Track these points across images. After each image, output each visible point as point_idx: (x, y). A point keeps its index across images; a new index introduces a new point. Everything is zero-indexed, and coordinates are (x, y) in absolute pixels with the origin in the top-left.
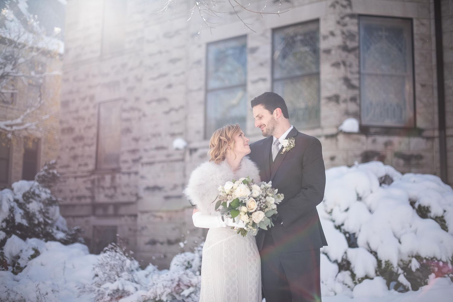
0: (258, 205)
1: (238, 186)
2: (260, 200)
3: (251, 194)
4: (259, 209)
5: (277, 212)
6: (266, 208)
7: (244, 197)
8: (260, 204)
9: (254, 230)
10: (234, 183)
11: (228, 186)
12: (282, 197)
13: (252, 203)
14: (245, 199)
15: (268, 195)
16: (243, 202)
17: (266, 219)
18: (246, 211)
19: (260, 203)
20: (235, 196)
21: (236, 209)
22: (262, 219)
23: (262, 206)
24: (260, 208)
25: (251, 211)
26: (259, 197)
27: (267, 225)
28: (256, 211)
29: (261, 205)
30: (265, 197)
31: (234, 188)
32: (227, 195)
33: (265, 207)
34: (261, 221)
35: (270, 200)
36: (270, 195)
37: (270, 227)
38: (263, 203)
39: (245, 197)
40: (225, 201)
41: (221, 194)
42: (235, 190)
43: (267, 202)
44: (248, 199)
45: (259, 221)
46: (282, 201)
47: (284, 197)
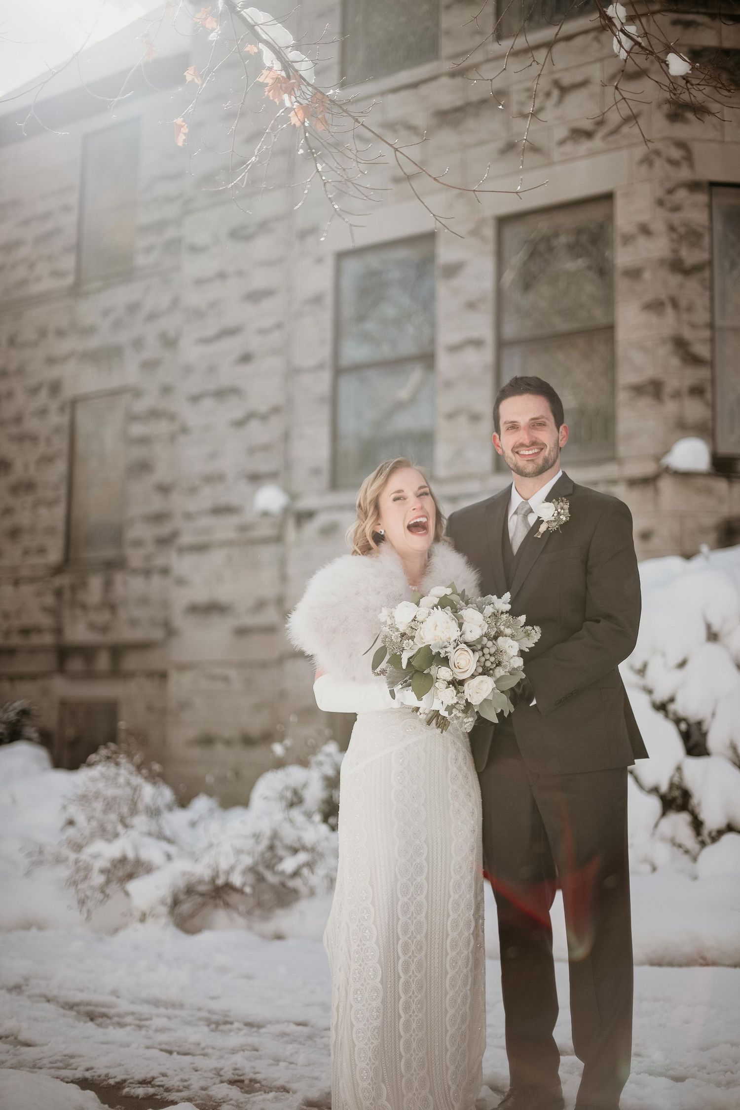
0: (478, 661)
1: (429, 614)
2: (482, 649)
3: (461, 636)
4: (480, 670)
5: (523, 676)
6: (497, 666)
7: (443, 642)
8: (483, 659)
9: (465, 720)
10: (418, 604)
11: (404, 614)
12: (536, 634)
13: (462, 656)
14: (445, 647)
15: (501, 632)
16: (442, 655)
17: (498, 693)
18: (450, 678)
19: (484, 655)
20: (423, 640)
21: (425, 672)
22: (488, 695)
23: (488, 664)
24: (484, 667)
25: (460, 677)
26: (479, 640)
27: (499, 711)
28: (473, 676)
29: (486, 660)
30: (496, 638)
31: (419, 618)
32: (403, 635)
33: (494, 666)
34: (485, 700)
35: (507, 647)
36: (508, 631)
37: (506, 714)
38: (491, 655)
39: (446, 644)
40: (398, 653)
41: (386, 631)
42: (422, 625)
43: (499, 652)
44: (454, 648)
45: (481, 700)
46: (536, 643)
47: (541, 634)
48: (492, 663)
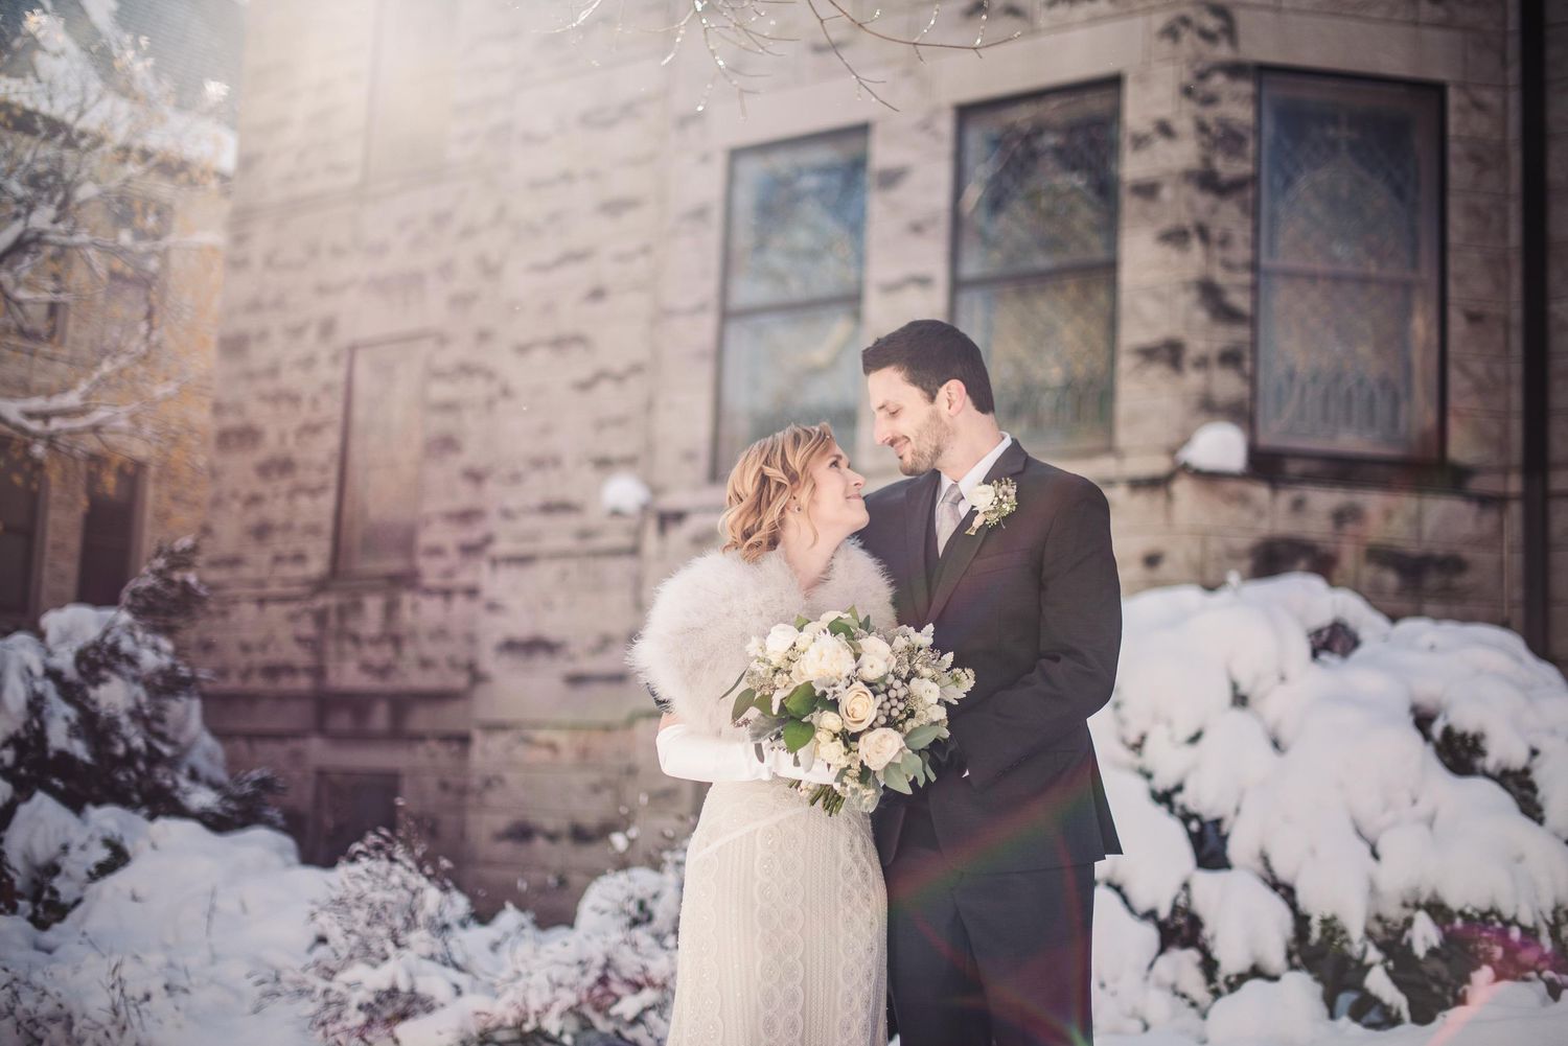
0: (880, 708)
1: (814, 640)
2: (886, 691)
3: (856, 670)
4: (883, 720)
5: (946, 734)
6: (908, 717)
7: (832, 678)
8: (887, 706)
9: (864, 792)
10: (801, 629)
11: (779, 641)
13: (859, 699)
14: (834, 685)
15: (917, 672)
16: (829, 697)
17: (908, 755)
18: (837, 729)
19: (889, 700)
20: (803, 674)
21: (805, 720)
22: (894, 757)
23: (895, 713)
24: (889, 716)
25: (854, 729)
26: (883, 679)
27: (911, 778)
28: (871, 728)
29: (892, 707)
30: (908, 680)
31: (799, 646)
32: (776, 671)
33: (905, 716)
34: (890, 763)
35: (923, 691)
36: (926, 672)
38: (899, 701)
39: (835, 681)
40: (767, 693)
41: (754, 665)
42: (802, 656)
43: (911, 697)
44: (847, 687)
45: (884, 763)
46: (967, 693)
47: (975, 680)
48: (901, 712)
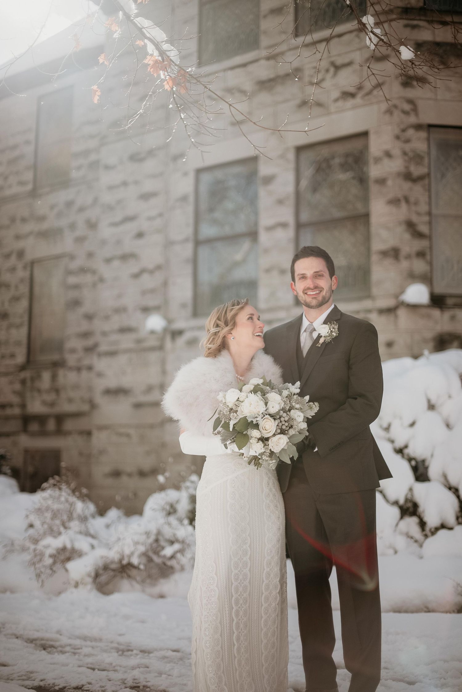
0: (278, 426)
1: (247, 397)
2: (280, 418)
3: (266, 410)
4: (279, 431)
5: (307, 434)
6: (290, 428)
7: (255, 415)
8: (280, 424)
9: (270, 462)
10: (241, 390)
11: (231, 396)
12: (316, 407)
13: (267, 423)
14: (256, 417)
15: (293, 407)
16: (254, 423)
17: (290, 445)
18: (259, 437)
19: (281, 422)
20: (242, 413)
21: (244, 433)
22: (285, 446)
23: (284, 427)
24: (281, 429)
25: (266, 436)
26: (278, 413)
27: (291, 456)
28: (274, 435)
29: (282, 425)
30: (289, 410)
31: (241, 399)
32: (231, 409)
33: (288, 428)
34: (283, 449)
35: (296, 416)
36: (298, 406)
38: (285, 422)
39: (257, 415)
40: (227, 422)
42: (242, 404)
43: (291, 419)
44: (262, 418)
45: (280, 449)
46: (316, 413)
47: (319, 407)
48: (286, 427)
